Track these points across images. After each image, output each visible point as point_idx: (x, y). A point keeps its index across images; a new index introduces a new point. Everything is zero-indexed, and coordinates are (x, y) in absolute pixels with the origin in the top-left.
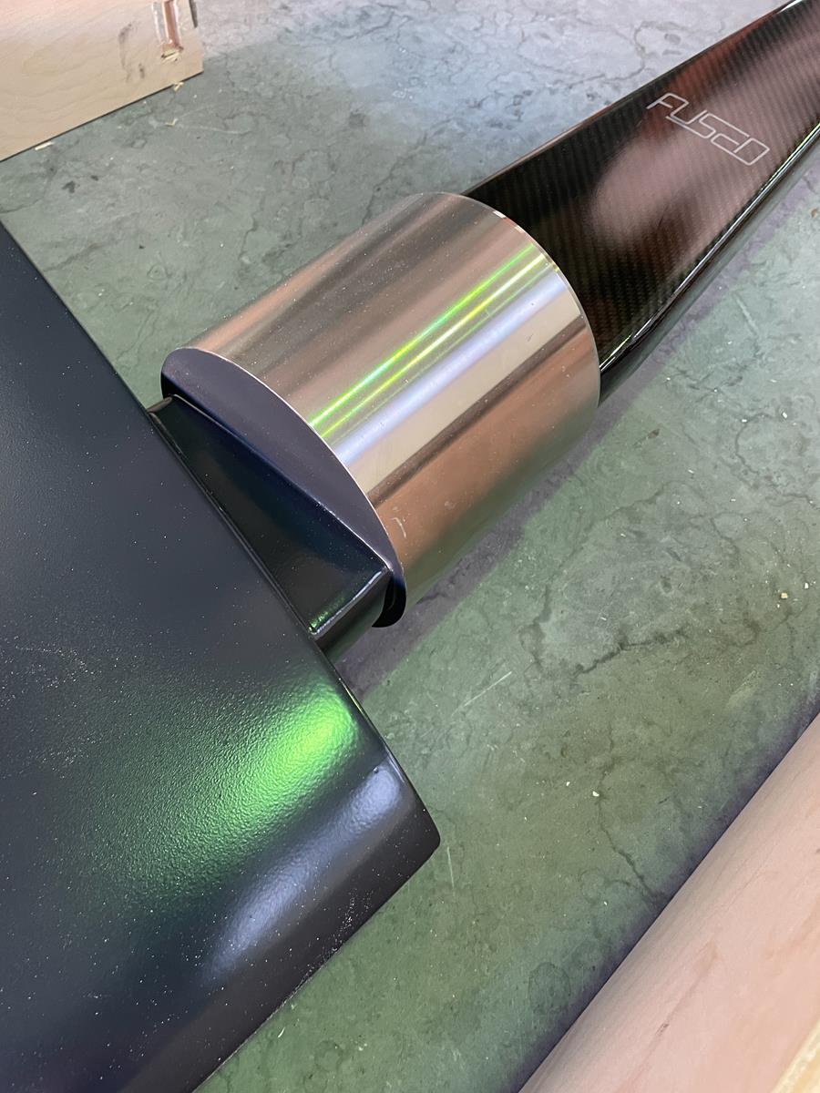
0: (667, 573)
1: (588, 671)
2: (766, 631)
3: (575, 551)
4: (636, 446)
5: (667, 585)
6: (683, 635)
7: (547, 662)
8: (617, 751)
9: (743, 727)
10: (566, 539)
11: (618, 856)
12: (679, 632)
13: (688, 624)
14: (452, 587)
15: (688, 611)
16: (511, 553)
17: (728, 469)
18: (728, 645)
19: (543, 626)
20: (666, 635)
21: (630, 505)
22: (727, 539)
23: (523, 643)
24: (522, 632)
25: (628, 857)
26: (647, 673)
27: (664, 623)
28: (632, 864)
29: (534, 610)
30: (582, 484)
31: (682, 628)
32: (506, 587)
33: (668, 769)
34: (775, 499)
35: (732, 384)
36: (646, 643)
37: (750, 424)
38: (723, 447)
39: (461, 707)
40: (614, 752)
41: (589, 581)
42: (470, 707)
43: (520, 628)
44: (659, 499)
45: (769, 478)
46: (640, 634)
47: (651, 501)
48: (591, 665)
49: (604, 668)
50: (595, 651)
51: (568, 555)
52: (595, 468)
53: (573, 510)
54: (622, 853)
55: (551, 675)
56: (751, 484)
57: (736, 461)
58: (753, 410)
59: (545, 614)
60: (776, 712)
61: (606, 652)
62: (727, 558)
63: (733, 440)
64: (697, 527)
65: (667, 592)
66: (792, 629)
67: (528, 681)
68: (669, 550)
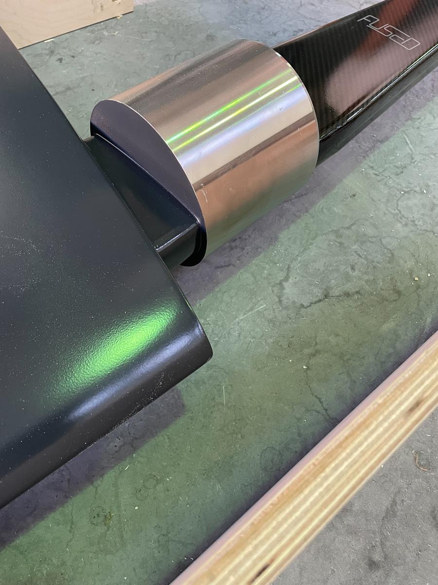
0: (354, 263)
1: (306, 308)
2: (405, 295)
3: (305, 249)
4: (343, 201)
5: (353, 269)
6: (359, 294)
7: (285, 301)
8: (318, 347)
9: (388, 341)
10: (301, 243)
11: (314, 398)
12: (357, 292)
13: (363, 289)
14: (238, 262)
15: (363, 283)
16: (271, 247)
17: (392, 216)
18: (384, 300)
19: (285, 284)
20: (350, 294)
21: (336, 229)
22: (387, 249)
23: (273, 291)
24: (273, 286)
25: (319, 399)
26: (339, 311)
27: (349, 287)
28: (321, 402)
29: (281, 276)
30: (313, 217)
31: (359, 290)
32: (267, 264)
33: (345, 358)
34: (416, 232)
35: (397, 175)
36: (340, 296)
37: (406, 195)
38: (390, 205)
39: (237, 319)
40: (317, 347)
41: (311, 264)
42: (242, 320)
43: (272, 284)
44: (353, 227)
45: (413, 221)
46: (336, 292)
47: (349, 228)
48: (309, 305)
49: (314, 307)
50: (311, 298)
51: (301, 251)
52: (320, 210)
53: (306, 229)
54: (316, 397)
55: (287, 308)
56: (404, 223)
57: (396, 212)
58: (407, 188)
59: (286, 279)
60: (407, 335)
61: (317, 299)
62: (388, 259)
63: (395, 202)
64: (372, 242)
65: (353, 272)
66: (419, 296)
67: (274, 310)
68: (355, 252)
